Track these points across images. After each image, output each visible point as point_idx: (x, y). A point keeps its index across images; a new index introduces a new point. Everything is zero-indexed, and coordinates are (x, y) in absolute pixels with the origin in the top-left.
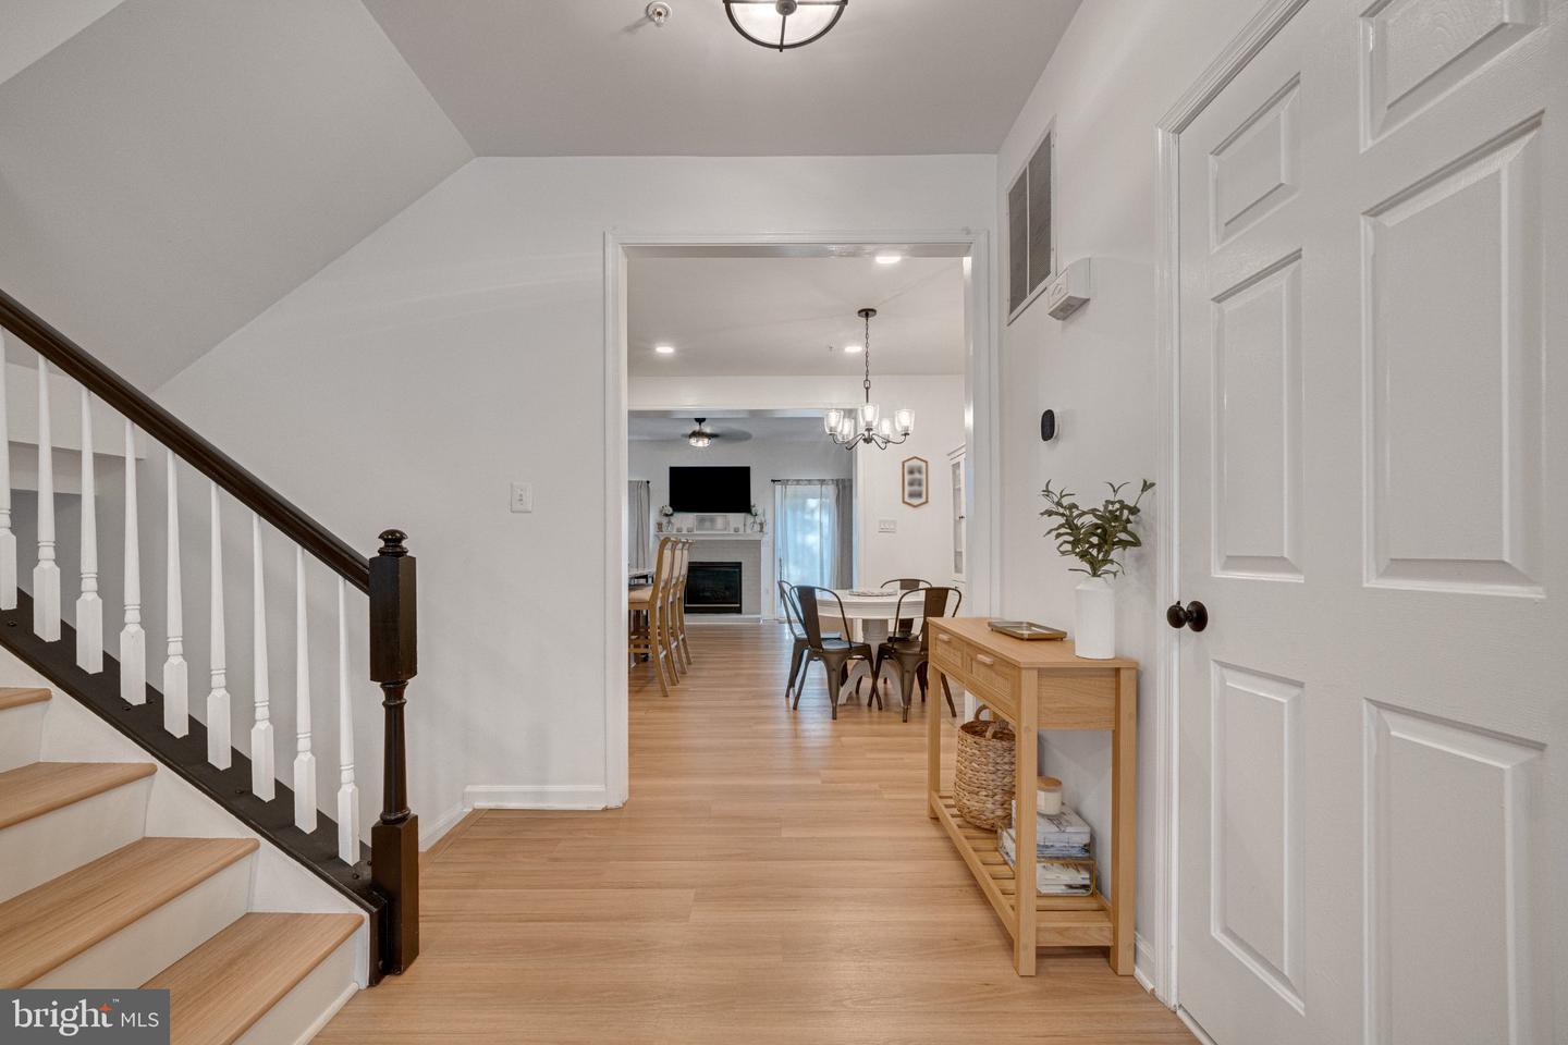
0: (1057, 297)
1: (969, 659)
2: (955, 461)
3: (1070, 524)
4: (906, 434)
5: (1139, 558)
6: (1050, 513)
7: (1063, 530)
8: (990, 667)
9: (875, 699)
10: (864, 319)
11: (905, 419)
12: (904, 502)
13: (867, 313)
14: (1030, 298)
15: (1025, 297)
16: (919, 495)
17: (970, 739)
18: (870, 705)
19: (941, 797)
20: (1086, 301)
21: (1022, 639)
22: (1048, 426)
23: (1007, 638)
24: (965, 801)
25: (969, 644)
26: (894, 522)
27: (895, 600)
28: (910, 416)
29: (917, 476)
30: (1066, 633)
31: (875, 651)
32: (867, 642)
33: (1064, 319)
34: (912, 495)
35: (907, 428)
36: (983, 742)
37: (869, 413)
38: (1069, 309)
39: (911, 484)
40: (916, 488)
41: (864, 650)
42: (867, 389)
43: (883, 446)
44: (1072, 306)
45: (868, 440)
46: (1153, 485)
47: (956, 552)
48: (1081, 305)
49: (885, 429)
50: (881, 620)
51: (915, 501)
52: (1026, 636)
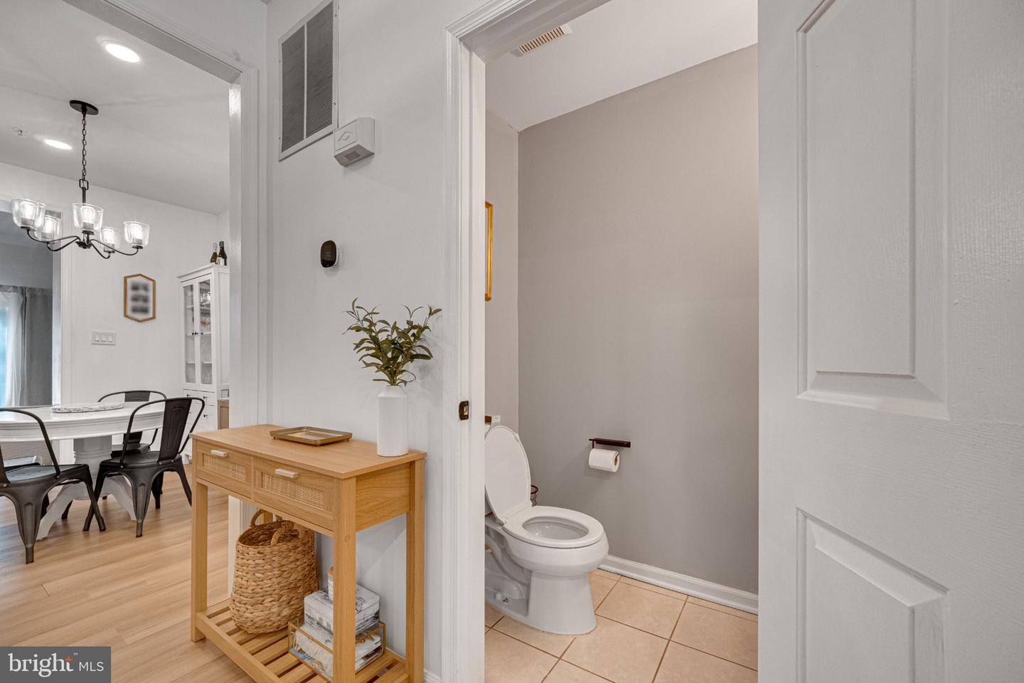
0: (344, 143)
1: (258, 474)
2: (189, 283)
3: (374, 340)
4: (139, 247)
5: (423, 370)
6: (358, 329)
7: (366, 345)
8: (294, 480)
9: (94, 520)
10: (80, 114)
11: (136, 231)
12: (126, 316)
13: (85, 108)
14: (306, 141)
15: (302, 139)
16: (145, 311)
17: (252, 550)
18: (87, 529)
19: (210, 617)
20: (371, 154)
21: (315, 446)
22: (329, 255)
23: (293, 444)
24: (247, 615)
25: (259, 458)
26: (113, 335)
27: (128, 413)
28: (143, 230)
29: (142, 292)
30: (351, 434)
31: (94, 471)
32: (82, 462)
33: (346, 165)
34: (135, 310)
35: (140, 241)
36: (267, 550)
37: (88, 214)
38: (354, 157)
39: (135, 299)
40: (140, 304)
41: (79, 473)
42: (84, 190)
43: (106, 255)
44: (358, 155)
45: (83, 245)
46: (438, 310)
47: (187, 365)
48: (365, 157)
49: (108, 236)
50: (102, 438)
51: (140, 316)
52: (319, 443)
